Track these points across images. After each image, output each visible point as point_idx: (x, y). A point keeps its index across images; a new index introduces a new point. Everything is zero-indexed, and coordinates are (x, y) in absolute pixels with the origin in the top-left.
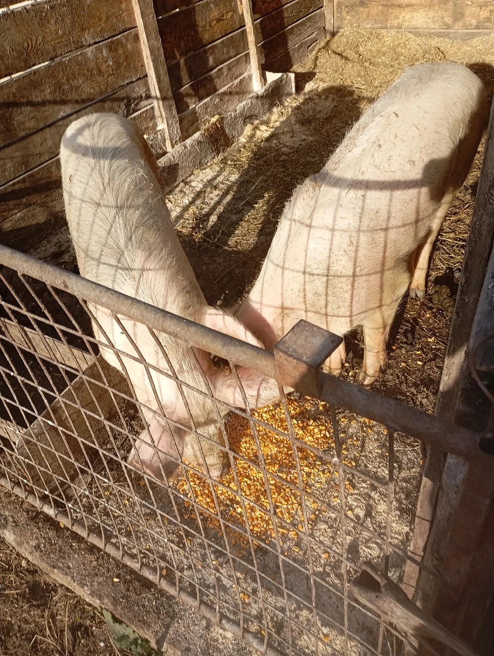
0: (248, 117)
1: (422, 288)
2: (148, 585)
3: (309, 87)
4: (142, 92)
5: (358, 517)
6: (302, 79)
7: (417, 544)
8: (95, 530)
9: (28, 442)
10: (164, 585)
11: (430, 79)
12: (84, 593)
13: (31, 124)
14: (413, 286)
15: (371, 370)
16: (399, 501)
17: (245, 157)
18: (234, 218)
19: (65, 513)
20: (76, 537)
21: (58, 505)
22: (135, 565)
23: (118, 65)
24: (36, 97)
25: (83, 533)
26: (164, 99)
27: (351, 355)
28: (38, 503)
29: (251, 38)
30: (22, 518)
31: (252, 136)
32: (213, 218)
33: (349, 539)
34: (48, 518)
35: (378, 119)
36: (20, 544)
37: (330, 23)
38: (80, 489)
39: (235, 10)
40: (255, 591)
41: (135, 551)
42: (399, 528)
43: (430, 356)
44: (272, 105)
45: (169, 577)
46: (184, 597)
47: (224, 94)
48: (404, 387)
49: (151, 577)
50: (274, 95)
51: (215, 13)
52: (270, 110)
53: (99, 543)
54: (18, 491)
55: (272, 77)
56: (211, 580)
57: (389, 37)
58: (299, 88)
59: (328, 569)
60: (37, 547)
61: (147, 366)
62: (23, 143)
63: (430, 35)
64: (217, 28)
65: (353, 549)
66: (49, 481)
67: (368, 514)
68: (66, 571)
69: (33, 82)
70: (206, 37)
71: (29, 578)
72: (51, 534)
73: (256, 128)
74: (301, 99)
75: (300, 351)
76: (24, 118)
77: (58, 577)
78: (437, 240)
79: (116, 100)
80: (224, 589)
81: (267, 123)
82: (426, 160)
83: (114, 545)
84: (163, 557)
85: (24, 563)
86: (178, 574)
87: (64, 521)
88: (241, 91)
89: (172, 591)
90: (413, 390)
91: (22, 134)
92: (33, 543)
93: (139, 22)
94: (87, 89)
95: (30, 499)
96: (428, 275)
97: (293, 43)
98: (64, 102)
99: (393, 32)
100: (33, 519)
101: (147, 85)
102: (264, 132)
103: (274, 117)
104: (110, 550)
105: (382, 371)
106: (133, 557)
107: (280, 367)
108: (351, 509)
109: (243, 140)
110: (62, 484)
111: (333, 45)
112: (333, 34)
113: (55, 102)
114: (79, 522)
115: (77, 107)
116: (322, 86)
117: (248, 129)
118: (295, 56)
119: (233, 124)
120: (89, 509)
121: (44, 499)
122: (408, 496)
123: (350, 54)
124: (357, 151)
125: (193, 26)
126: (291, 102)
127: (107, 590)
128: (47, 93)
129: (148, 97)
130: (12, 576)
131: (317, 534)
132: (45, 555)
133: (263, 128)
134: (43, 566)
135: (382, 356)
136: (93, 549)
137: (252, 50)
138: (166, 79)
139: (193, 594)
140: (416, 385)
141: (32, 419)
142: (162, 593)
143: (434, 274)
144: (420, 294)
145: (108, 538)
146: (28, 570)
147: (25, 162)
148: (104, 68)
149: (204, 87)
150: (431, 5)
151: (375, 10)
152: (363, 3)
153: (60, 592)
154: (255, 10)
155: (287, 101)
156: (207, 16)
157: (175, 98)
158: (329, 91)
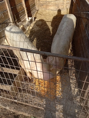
0: (28, 25)
3: (36, 20)
4: (9, 22)
6: (35, 18)
10: (42, 108)
17: (29, 32)
22: (36, 106)
23: (5, 17)
26: (13, 23)
29: (26, 11)
36: (10, 109)
37: (37, 9)
39: (23, 7)
44: (31, 23)
47: (22, 21)
49: (40, 108)
50: (31, 21)
51: (20, 7)
52: (31, 24)
53: (28, 104)
54: (8, 99)
55: (30, 18)
57: (47, 11)
60: (14, 108)
63: (54, 11)
68: (22, 111)
70: (19, 11)
71: (13, 115)
72: (16, 105)
73: (29, 27)
74: (35, 22)
77: (20, 113)
79: (5, 23)
81: (31, 26)
88: (25, 21)
93: (8, 9)
95: (11, 100)
97: (32, 12)
99: (48, 10)
101: (10, 20)
102: (31, 28)
103: (32, 25)
104: (30, 105)
109: (28, 29)
111: (38, 12)
116: (38, 19)
117: (28, 27)
118: (32, 14)
119: (26, 27)
123: (42, 14)
125: (16, 9)
127: (31, 112)
132: (17, 109)
133: (31, 27)
137: (26, 13)
138: (13, 19)
146: (13, 113)
148: (2, 18)
149: (19, 20)
150: (54, 6)
151: (45, 6)
152: (42, 5)
153: (21, 116)
154: (26, 7)
155: (33, 22)
156: (18, 8)
157: (15, 23)
158: (40, 20)
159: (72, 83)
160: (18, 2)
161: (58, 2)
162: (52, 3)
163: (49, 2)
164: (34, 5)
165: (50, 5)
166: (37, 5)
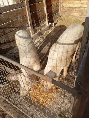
0: (45, 30)
1: (74, 61)
2: (23, 114)
3: (56, 25)
4: (28, 26)
5: (61, 103)
6: (55, 24)
7: (71, 108)
8: (14, 104)
9: (4, 88)
10: (26, 114)
11: (75, 27)
12: (12, 116)
13: (8, 31)
14: (73, 61)
15: (65, 76)
16: (69, 100)
17: (45, 37)
18: (42, 48)
21: (8, 99)
22: (21, 111)
23: (24, 21)
24: (9, 27)
25: (12, 104)
26: (31, 27)
28: (5, 99)
29: (47, 17)
30: (2, 101)
31: (46, 33)
32: (39, 48)
33: (59, 107)
34: (6, 101)
35: (66, 33)
36: (1, 106)
37: (60, 14)
38: (12, 96)
39: (44, 12)
40: (42, 116)
41: (21, 108)
42: (68, 105)
43: (75, 73)
44: (50, 28)
45: (27, 113)
46: (30, 117)
47: (42, 26)
48: (70, 79)
49: (24, 113)
50: (50, 27)
51: (41, 13)
52: (49, 29)
53: (15, 106)
54: (1, 96)
55: (50, 23)
56: (35, 114)
58: (54, 25)
59: (56, 112)
60: (4, 107)
61: (25, 76)
62: (7, 34)
63: (78, 17)
64: (41, 15)
65: (60, 108)
66: (7, 95)
67: (63, 102)
68: (9, 111)
69: (9, 24)
70: (39, 17)
71: (2, 112)
72: (7, 104)
73: (47, 32)
74: (55, 27)
75: (50, 76)
76: (7, 30)
77: (7, 112)
78: (77, 53)
79: (23, 27)
80: (37, 115)
82: (74, 40)
83: (18, 107)
84: (26, 109)
85: (2, 110)
86: (29, 112)
87: (9, 102)
88: (45, 26)
89: (28, 116)
90: (72, 79)
91: (7, 33)
94: (18, 25)
95: (4, 98)
96: (75, 59)
97: (54, 18)
98: (14, 28)
99: (71, 16)
100: (4, 101)
102: (48, 33)
103: (50, 30)
104: (17, 108)
105: (67, 76)
106: (21, 109)
107: (46, 78)
108: (60, 101)
109: (44, 34)
110: (9, 95)
111: (61, 18)
112: (61, 16)
113: (13, 28)
114: (12, 102)
115: (16, 28)
116: (58, 25)
117: (45, 32)
118: (54, 20)
119: (43, 31)
120: (14, 100)
121: (6, 98)
123: (64, 20)
125: (37, 15)
126: (53, 28)
127: (16, 115)
128: (11, 26)
129: (28, 27)
131: (54, 105)
132: (6, 108)
133: (48, 32)
134: (5, 110)
136: (14, 107)
137: (47, 19)
138: (32, 24)
139: (31, 116)
140: (73, 79)
141: (5, 84)
142: (26, 116)
143: (76, 59)
144: (74, 62)
145: (17, 105)
146: (2, 111)
147: (7, 37)
148: (21, 22)
149: (38, 25)
150: (78, 12)
151: (68, 13)
152: (66, 11)
153: (8, 115)
154: (47, 12)
155: (52, 28)
156: (39, 14)
157: (33, 27)
158: (60, 26)
160: (39, 8)
161: (83, 8)
162: (76, 9)
163: (73, 9)
164: (58, 11)
165: (74, 11)
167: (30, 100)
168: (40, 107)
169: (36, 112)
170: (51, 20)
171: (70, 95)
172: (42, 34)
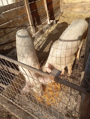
0: (47, 28)
2: (29, 115)
3: (58, 22)
5: (67, 101)
6: (57, 21)
8: (19, 105)
9: (7, 89)
11: (77, 23)
12: (17, 116)
13: (9, 31)
14: (77, 58)
15: (69, 74)
16: (75, 98)
17: (47, 35)
18: (45, 46)
19: (14, 101)
20: (16, 106)
22: (26, 111)
23: (24, 20)
24: (10, 26)
26: (32, 26)
27: (66, 71)
28: (9, 100)
29: (48, 14)
30: (6, 102)
32: (41, 46)
33: (66, 106)
34: (11, 102)
35: (68, 31)
36: (6, 107)
37: (62, 11)
38: (17, 97)
39: (45, 10)
40: (48, 116)
41: (27, 108)
42: (75, 103)
43: (81, 71)
44: (51, 26)
45: (33, 113)
46: (35, 117)
47: (43, 24)
48: (76, 77)
49: (29, 113)
50: (52, 24)
51: (41, 11)
53: (20, 107)
54: (5, 97)
55: (51, 21)
56: (40, 114)
57: (72, 13)
58: (56, 23)
59: (62, 111)
62: (8, 35)
63: (80, 13)
64: (42, 13)
65: (67, 107)
66: (11, 95)
67: (69, 101)
69: (10, 24)
70: (40, 15)
71: (7, 114)
72: (12, 105)
74: (57, 25)
75: (54, 74)
76: (8, 30)
77: (13, 113)
78: (81, 49)
79: (24, 26)
80: (43, 115)
81: (50, 29)
84: (32, 110)
85: (6, 111)
87: (14, 103)
88: (46, 24)
89: (33, 116)
91: (8, 33)
92: (8, 107)
93: (28, 13)
94: (19, 25)
95: (8, 99)
96: (80, 56)
97: (55, 15)
98: (15, 27)
100: (8, 102)
101: (29, 24)
102: (50, 31)
103: (52, 28)
104: (22, 108)
105: (72, 74)
106: (26, 109)
107: (51, 77)
108: (66, 100)
109: (46, 32)
110: (13, 96)
111: (62, 15)
112: (62, 13)
113: (13, 27)
114: (16, 103)
115: (17, 28)
116: (60, 22)
117: (47, 30)
118: (55, 17)
119: (44, 30)
120: (18, 101)
121: (10, 99)
122: (77, 97)
123: (65, 16)
124: (64, 36)
125: (37, 13)
127: (21, 116)
128: (12, 26)
129: (29, 26)
130: (4, 113)
131: (60, 105)
132: (10, 109)
133: (50, 30)
134: (10, 111)
135: (71, 71)
136: (19, 108)
137: (48, 16)
138: (33, 22)
139: (37, 116)
140: (78, 76)
141: (8, 85)
142: (31, 116)
143: (81, 56)
144: (78, 59)
145: (22, 106)
147: (8, 38)
148: (22, 21)
149: (39, 23)
150: (80, 7)
151: (70, 9)
152: (67, 8)
153: (13, 116)
154: (48, 10)
155: (54, 25)
156: (40, 11)
157: (34, 26)
158: (62, 23)
159: (73, 95)
160: (40, 6)
161: (85, 3)
162: (78, 4)
163: (75, 4)
164: (59, 8)
165: (75, 7)
166: (62, 7)
167: (35, 101)
168: (45, 107)
169: (41, 112)
170: (52, 17)
171: (76, 93)
172: (44, 33)
